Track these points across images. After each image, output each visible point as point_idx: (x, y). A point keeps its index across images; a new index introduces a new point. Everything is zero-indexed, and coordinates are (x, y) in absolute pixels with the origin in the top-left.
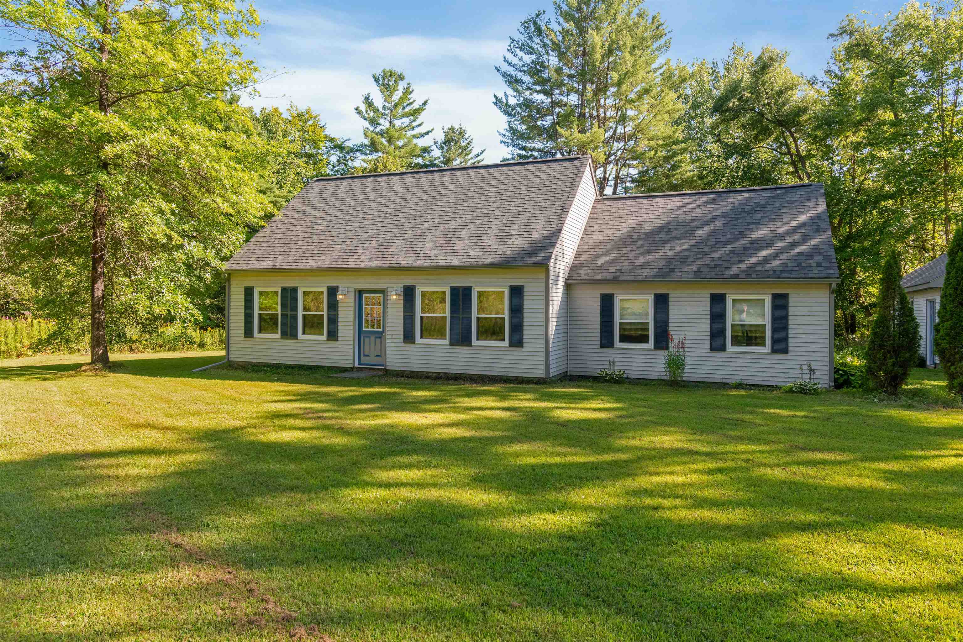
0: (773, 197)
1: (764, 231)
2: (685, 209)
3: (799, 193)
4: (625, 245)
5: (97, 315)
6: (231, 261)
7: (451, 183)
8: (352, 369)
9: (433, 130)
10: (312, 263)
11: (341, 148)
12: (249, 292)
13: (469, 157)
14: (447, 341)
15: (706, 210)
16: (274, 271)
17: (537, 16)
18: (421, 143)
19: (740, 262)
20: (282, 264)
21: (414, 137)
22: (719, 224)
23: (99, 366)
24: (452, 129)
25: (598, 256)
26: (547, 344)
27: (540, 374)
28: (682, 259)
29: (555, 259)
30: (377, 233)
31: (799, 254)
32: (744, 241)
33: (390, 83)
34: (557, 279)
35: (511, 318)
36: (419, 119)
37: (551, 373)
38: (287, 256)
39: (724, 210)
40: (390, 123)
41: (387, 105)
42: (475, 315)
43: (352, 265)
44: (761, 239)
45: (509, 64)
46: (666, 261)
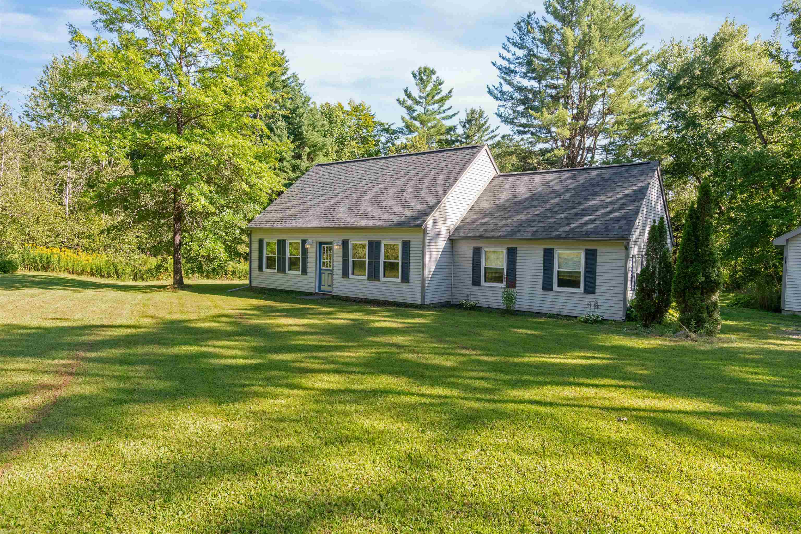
0: (617, 173)
1: (596, 201)
2: (551, 183)
3: (639, 169)
4: (498, 211)
5: (176, 255)
6: (253, 222)
7: (392, 167)
8: (315, 294)
9: (459, 112)
10: (294, 224)
11: (387, 130)
12: (261, 241)
13: (485, 133)
14: (366, 278)
15: (564, 184)
16: (273, 229)
17: (529, 16)
18: (449, 123)
19: (568, 225)
20: (278, 225)
21: (443, 119)
22: (568, 195)
23: (176, 286)
24: (473, 112)
25: (476, 220)
26: (423, 280)
27: (418, 301)
28: (530, 222)
29: (435, 223)
30: (336, 204)
31: (611, 219)
32: (579, 209)
33: (425, 78)
34: (436, 236)
35: (403, 263)
36: (447, 104)
37: (428, 301)
38: (282, 219)
39: (577, 184)
40: (425, 108)
41: (422, 95)
42: (382, 260)
43: (314, 225)
44: (591, 207)
45: (504, 59)
46: (520, 224)
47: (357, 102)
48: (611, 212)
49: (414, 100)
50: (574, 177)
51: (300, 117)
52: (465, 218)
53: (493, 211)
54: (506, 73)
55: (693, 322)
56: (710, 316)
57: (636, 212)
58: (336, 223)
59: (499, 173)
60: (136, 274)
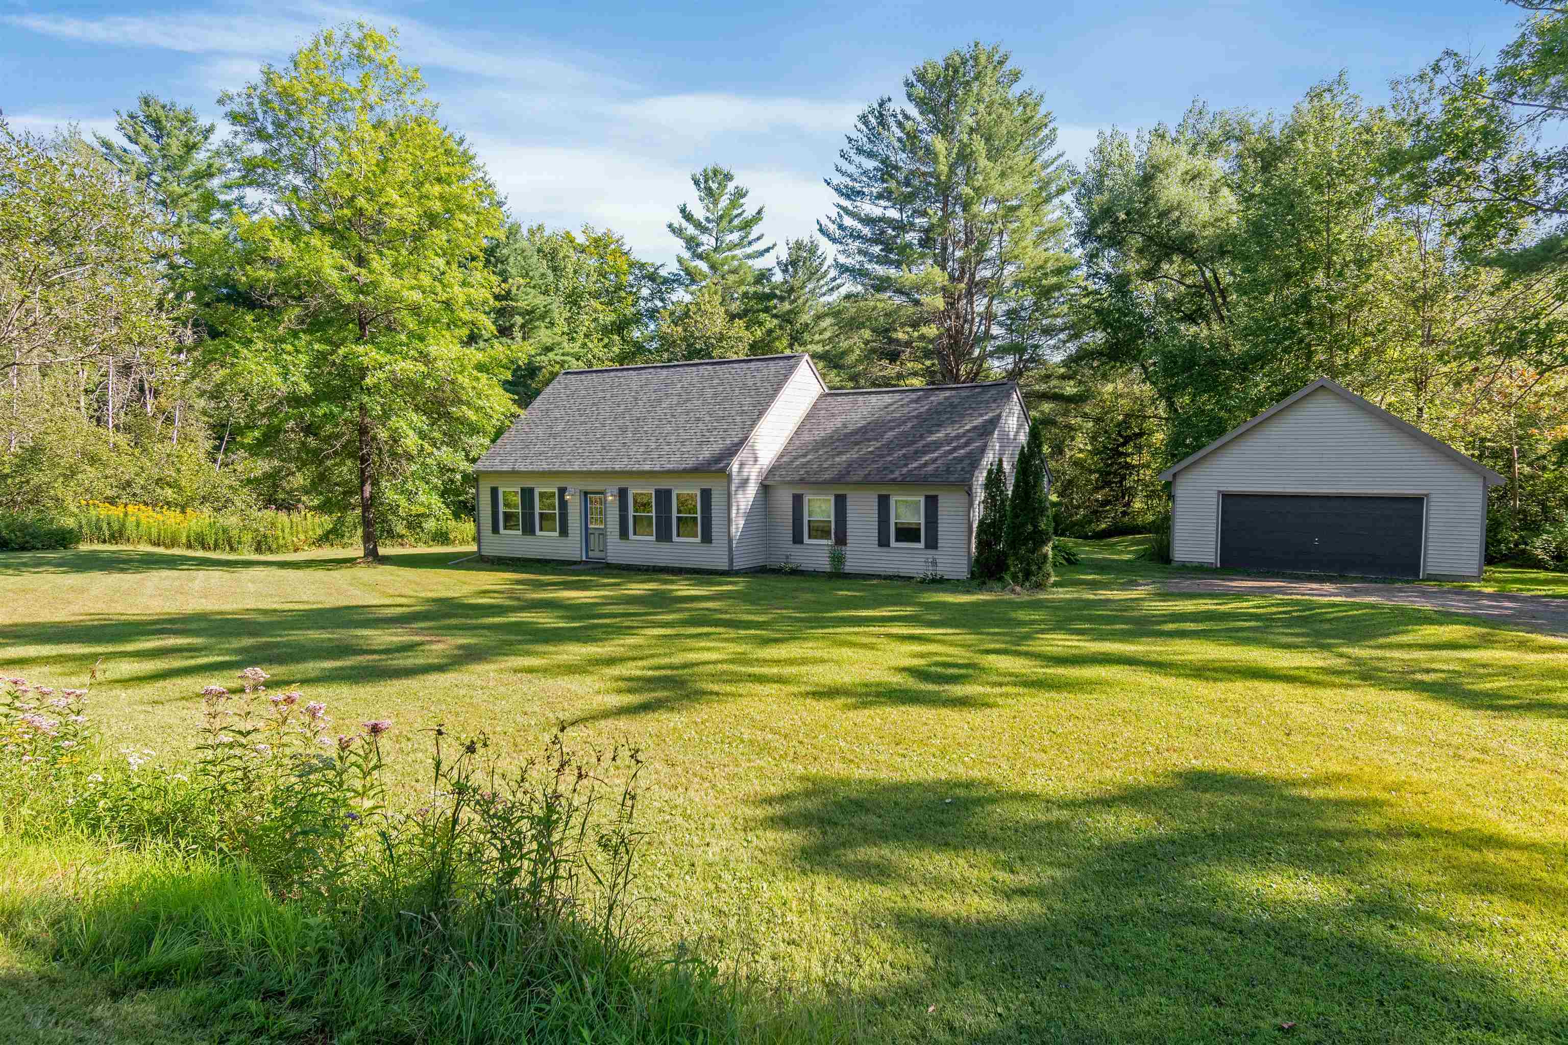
0: (968, 397)
2: (892, 408)
3: (993, 392)
4: (824, 446)
5: (366, 514)
6: (479, 463)
7: (680, 381)
8: (580, 562)
9: (775, 245)
10: (545, 467)
11: (652, 277)
12: (494, 491)
13: (822, 282)
14: (653, 538)
15: (906, 410)
16: (514, 473)
17: (880, 105)
18: (759, 264)
19: (906, 465)
20: (521, 467)
21: (749, 257)
22: (909, 425)
23: (370, 559)
24: (799, 246)
25: (796, 458)
26: (730, 540)
27: (725, 566)
28: (862, 462)
29: (742, 465)
30: (604, 436)
31: (955, 458)
32: (921, 444)
33: (714, 186)
34: (745, 482)
35: (703, 518)
36: (755, 232)
37: (737, 565)
38: (525, 458)
39: (922, 410)
40: (717, 240)
41: (711, 217)
42: (675, 514)
43: (576, 468)
44: (935, 442)
45: (844, 173)
46: (850, 464)
47: (600, 231)
48: (955, 449)
49: (698, 225)
50: (917, 401)
51: (502, 262)
52: (782, 456)
53: (817, 446)
54: (848, 197)
55: (1020, 575)
56: (1040, 568)
57: (983, 450)
58: (608, 466)
59: (827, 391)
60: (259, 543)
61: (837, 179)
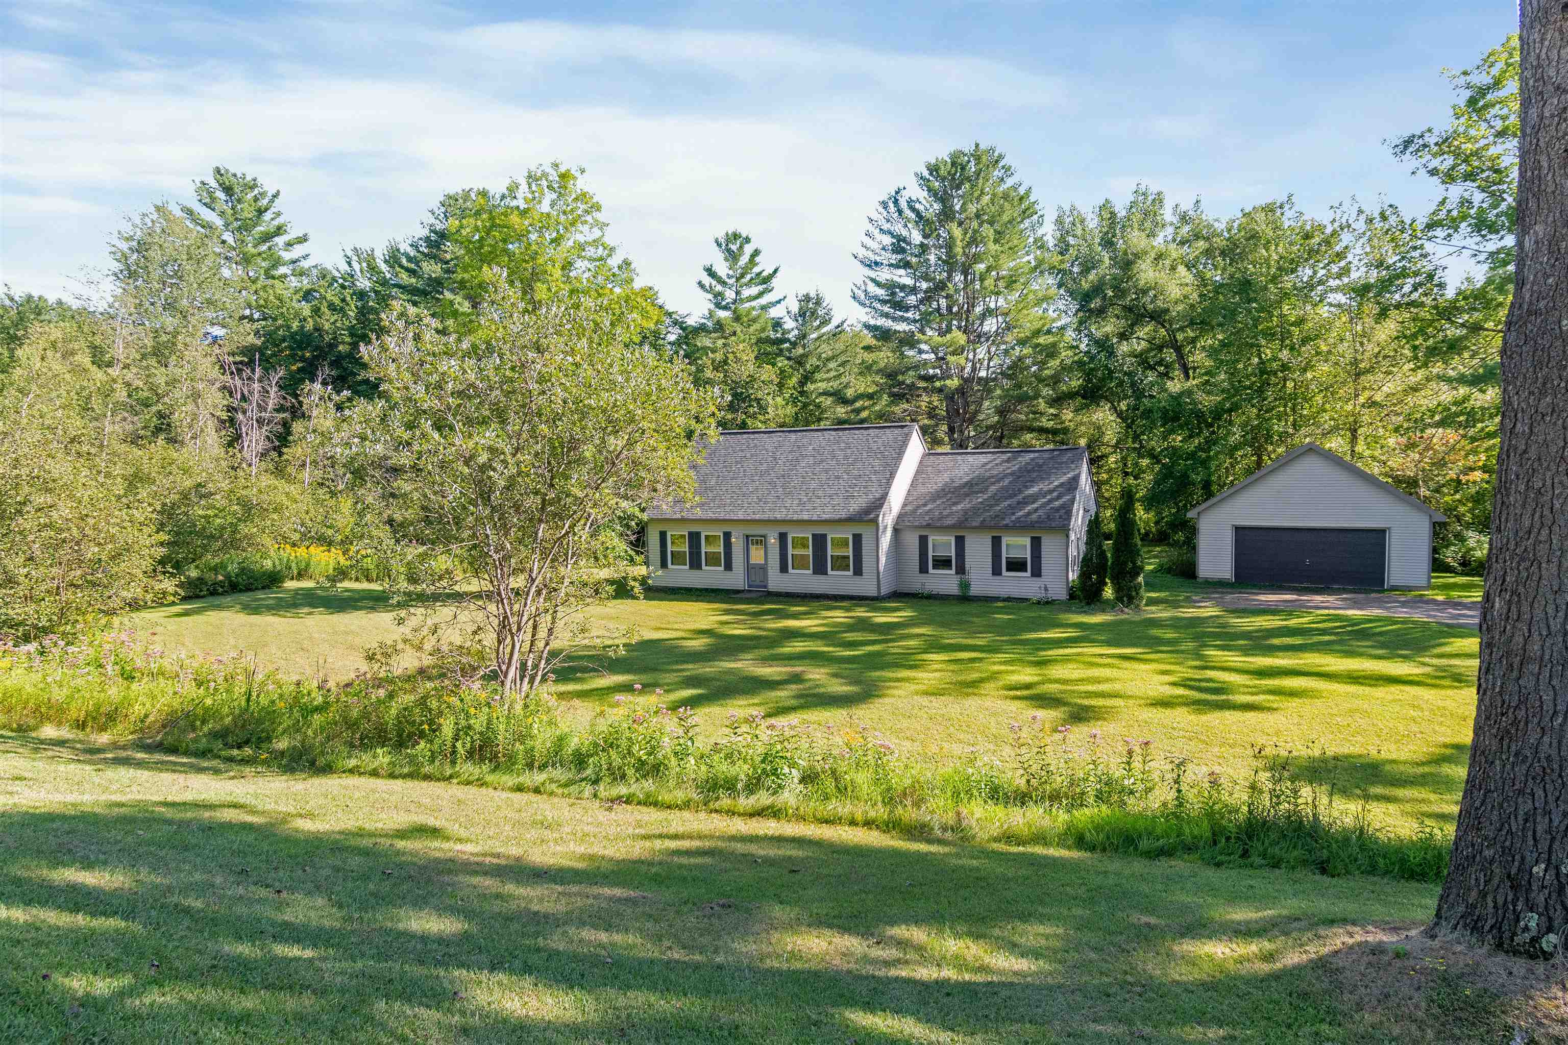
1: (1034, 490)
2: (989, 466)
3: (1069, 455)
4: (939, 497)
6: (648, 512)
7: (810, 444)
8: (743, 592)
9: (786, 298)
10: (711, 515)
11: (679, 325)
12: (663, 535)
14: (811, 572)
16: (683, 520)
17: (897, 193)
18: (772, 314)
19: (1013, 514)
21: (764, 307)
22: (1007, 481)
24: (807, 298)
25: (918, 507)
26: (877, 571)
27: (874, 593)
28: (975, 510)
29: (884, 515)
31: (1052, 509)
32: (1020, 497)
33: (735, 248)
34: (886, 528)
35: (854, 556)
37: (884, 593)
40: (737, 293)
41: (732, 274)
42: (830, 553)
43: (739, 517)
44: (1031, 496)
45: (867, 249)
46: (965, 512)
48: (1050, 501)
49: (722, 282)
52: (905, 505)
53: (936, 496)
54: (871, 267)
55: (1125, 599)
56: (1137, 593)
57: (1073, 501)
58: (768, 515)
59: (926, 452)
61: (862, 253)
